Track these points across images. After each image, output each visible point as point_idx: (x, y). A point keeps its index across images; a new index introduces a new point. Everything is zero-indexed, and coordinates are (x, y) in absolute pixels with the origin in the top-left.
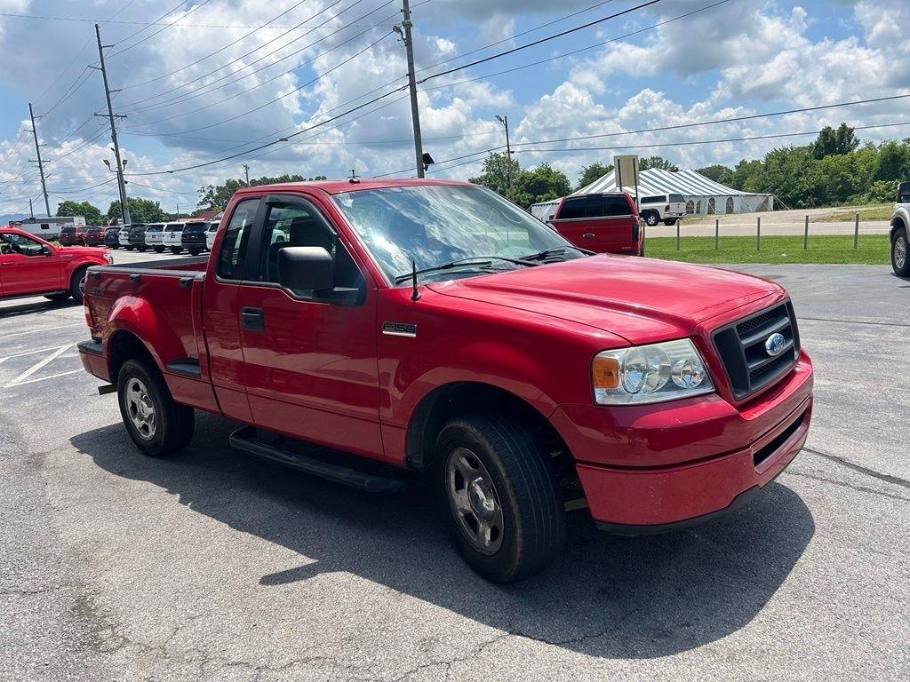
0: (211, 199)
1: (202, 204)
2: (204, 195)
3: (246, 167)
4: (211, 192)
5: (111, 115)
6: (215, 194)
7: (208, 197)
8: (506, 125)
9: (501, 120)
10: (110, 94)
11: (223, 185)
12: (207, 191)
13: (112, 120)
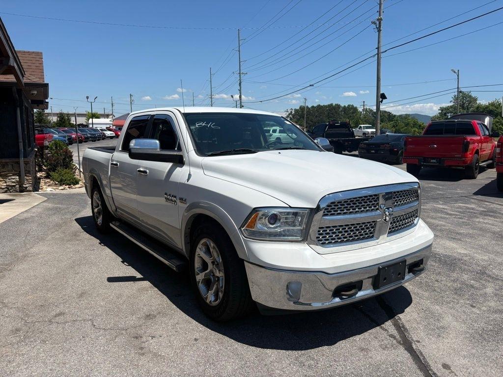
0: (291, 116)
2: (288, 114)
3: (305, 99)
4: (291, 112)
6: (293, 112)
7: (289, 114)
8: (458, 76)
9: (454, 72)
10: (241, 63)
11: (298, 108)
12: (289, 111)
13: (240, 76)
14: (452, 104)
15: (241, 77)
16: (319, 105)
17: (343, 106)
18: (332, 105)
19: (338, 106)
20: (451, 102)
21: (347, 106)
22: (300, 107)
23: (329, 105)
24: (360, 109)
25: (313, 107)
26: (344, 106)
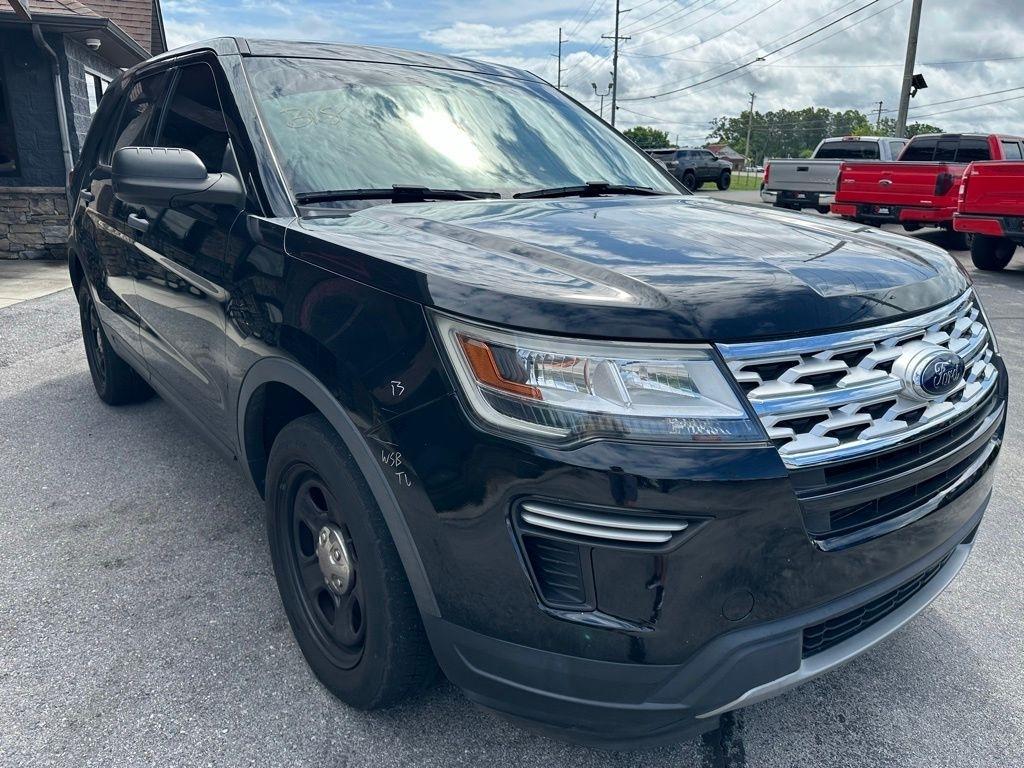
0: (722, 133)
1: (711, 136)
2: (716, 128)
3: (753, 95)
4: (723, 124)
5: (617, 38)
6: (727, 126)
7: (719, 129)
10: (620, 15)
11: (737, 117)
12: (719, 123)
13: (616, 43)
15: (619, 44)
16: (784, 111)
17: (835, 112)
18: (810, 110)
21: (843, 113)
22: (742, 115)
23: (804, 111)
25: (770, 114)
26: (839, 113)
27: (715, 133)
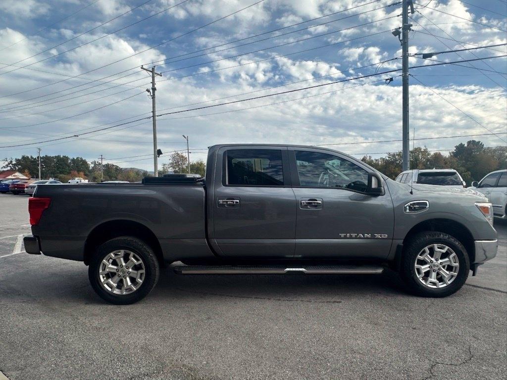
1: (4, 167)
2: (7, 163)
3: (39, 149)
4: (11, 162)
6: (14, 162)
7: (9, 164)
8: (187, 140)
9: (185, 137)
11: (20, 158)
12: (9, 161)
14: (171, 161)
16: (46, 156)
17: (71, 158)
19: (67, 158)
20: (170, 159)
21: (75, 158)
22: (23, 157)
23: (56, 157)
24: (89, 163)
27: (7, 166)
